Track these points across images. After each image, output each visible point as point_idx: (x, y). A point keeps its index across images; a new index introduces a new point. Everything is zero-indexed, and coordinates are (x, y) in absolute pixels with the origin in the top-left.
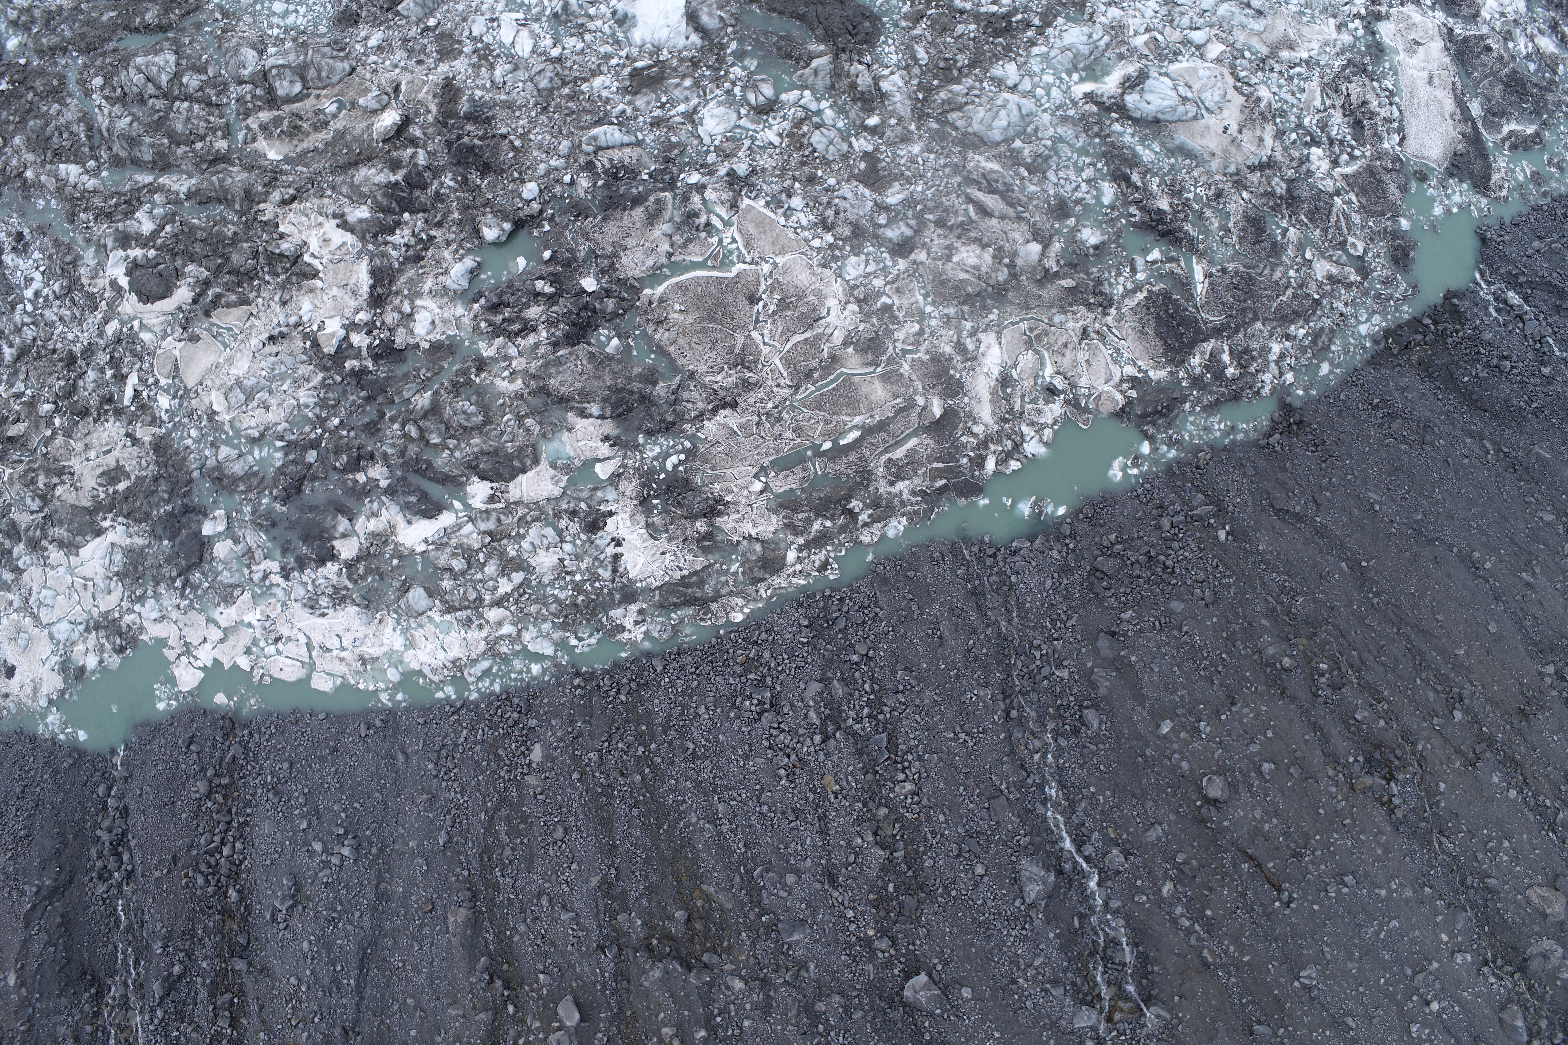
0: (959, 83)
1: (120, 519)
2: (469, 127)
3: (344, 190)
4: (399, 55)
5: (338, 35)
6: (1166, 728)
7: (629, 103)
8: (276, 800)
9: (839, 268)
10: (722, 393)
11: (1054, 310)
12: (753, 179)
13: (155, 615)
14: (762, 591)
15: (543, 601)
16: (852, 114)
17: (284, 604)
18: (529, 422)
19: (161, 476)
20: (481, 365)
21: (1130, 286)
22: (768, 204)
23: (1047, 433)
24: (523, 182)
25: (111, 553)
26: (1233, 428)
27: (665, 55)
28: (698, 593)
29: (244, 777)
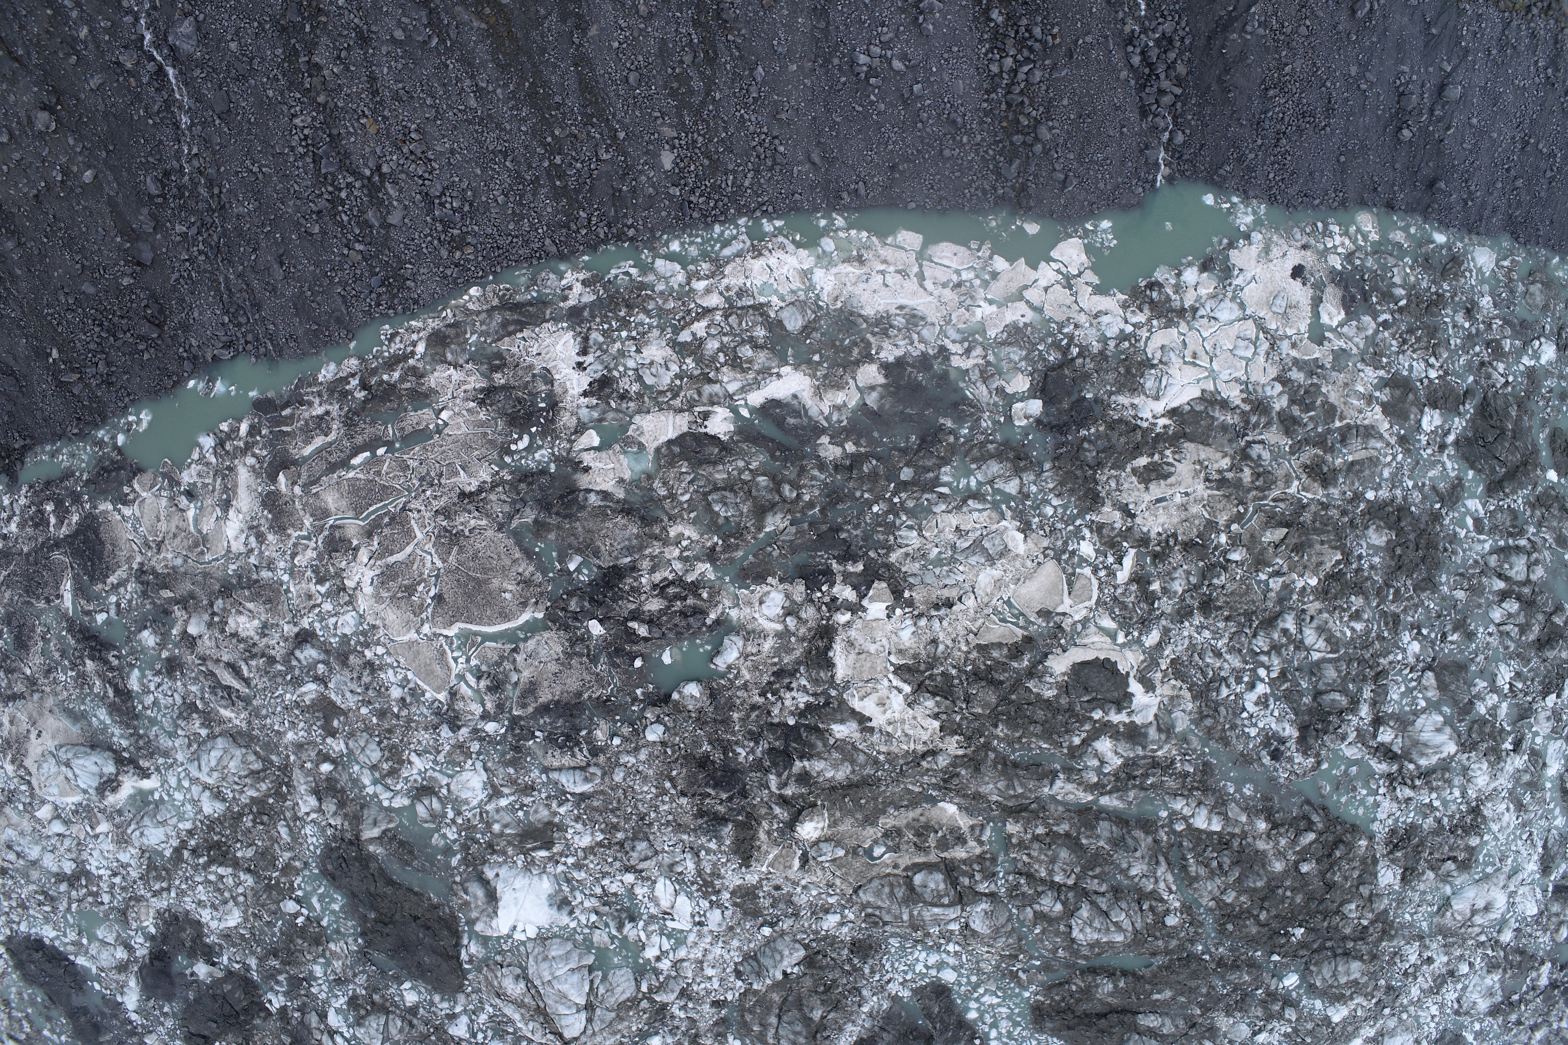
0: (252, 798)
1: (1145, 425)
2: (721, 809)
3: (861, 758)
4: (802, 900)
5: (876, 932)
6: (88, 175)
7: (555, 814)
8: (953, 115)
9: (361, 624)
10: (471, 507)
11: (182, 570)
12: (436, 720)
13: (1105, 319)
14: (450, 315)
15: (661, 312)
16: (345, 777)
17: (948, 322)
18: (663, 492)
19: (1091, 468)
20: (711, 555)
21: (122, 590)
22: (423, 695)
23: (195, 456)
24: (663, 744)
25: (1159, 389)
26: (53, 456)
27: (520, 860)
28: (508, 315)
29: (996, 143)
